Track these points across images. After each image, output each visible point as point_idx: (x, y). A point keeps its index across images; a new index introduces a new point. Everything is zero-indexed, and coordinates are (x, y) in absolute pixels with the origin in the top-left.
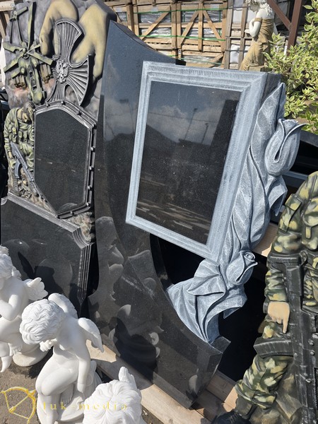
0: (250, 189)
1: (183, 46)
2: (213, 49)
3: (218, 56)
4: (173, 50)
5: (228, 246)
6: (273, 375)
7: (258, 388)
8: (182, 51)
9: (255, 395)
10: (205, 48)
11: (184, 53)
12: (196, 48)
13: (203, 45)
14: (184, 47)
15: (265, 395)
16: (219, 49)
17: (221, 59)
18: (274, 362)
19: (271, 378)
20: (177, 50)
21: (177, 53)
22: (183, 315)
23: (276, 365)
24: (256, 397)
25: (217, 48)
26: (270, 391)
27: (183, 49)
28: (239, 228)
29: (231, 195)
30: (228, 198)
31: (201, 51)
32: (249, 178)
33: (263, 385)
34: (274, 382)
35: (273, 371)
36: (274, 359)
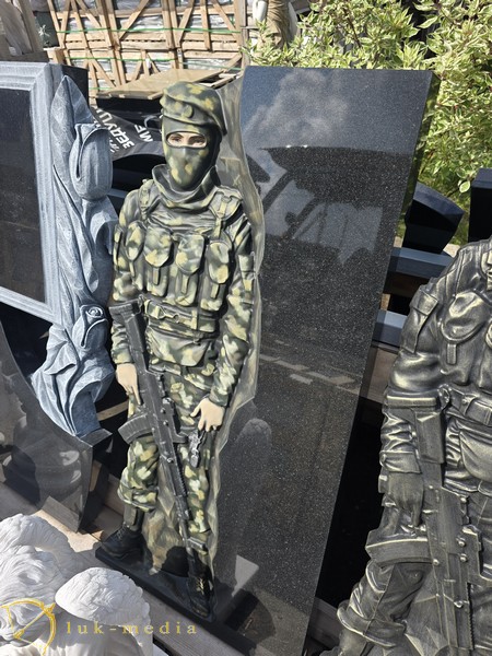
0: (67, 220)
1: (184, 44)
2: (227, 46)
3: (235, 57)
4: (170, 50)
5: (66, 300)
6: (145, 463)
7: (134, 484)
8: (183, 52)
9: (133, 495)
10: (216, 46)
11: (186, 55)
12: (202, 46)
13: (211, 42)
14: (186, 45)
15: (144, 493)
16: (235, 47)
17: (240, 61)
18: (141, 446)
19: (144, 469)
20: (174, 50)
21: (176, 54)
22: (46, 405)
23: (144, 449)
24: (135, 498)
25: (232, 44)
26: (147, 486)
27: (184, 48)
28: (69, 274)
29: (53, 230)
30: (51, 235)
31: (210, 50)
32: (63, 204)
33: (137, 479)
34: (149, 473)
35: (143, 459)
36: (140, 443)
